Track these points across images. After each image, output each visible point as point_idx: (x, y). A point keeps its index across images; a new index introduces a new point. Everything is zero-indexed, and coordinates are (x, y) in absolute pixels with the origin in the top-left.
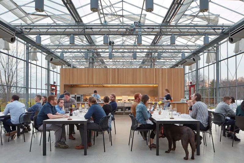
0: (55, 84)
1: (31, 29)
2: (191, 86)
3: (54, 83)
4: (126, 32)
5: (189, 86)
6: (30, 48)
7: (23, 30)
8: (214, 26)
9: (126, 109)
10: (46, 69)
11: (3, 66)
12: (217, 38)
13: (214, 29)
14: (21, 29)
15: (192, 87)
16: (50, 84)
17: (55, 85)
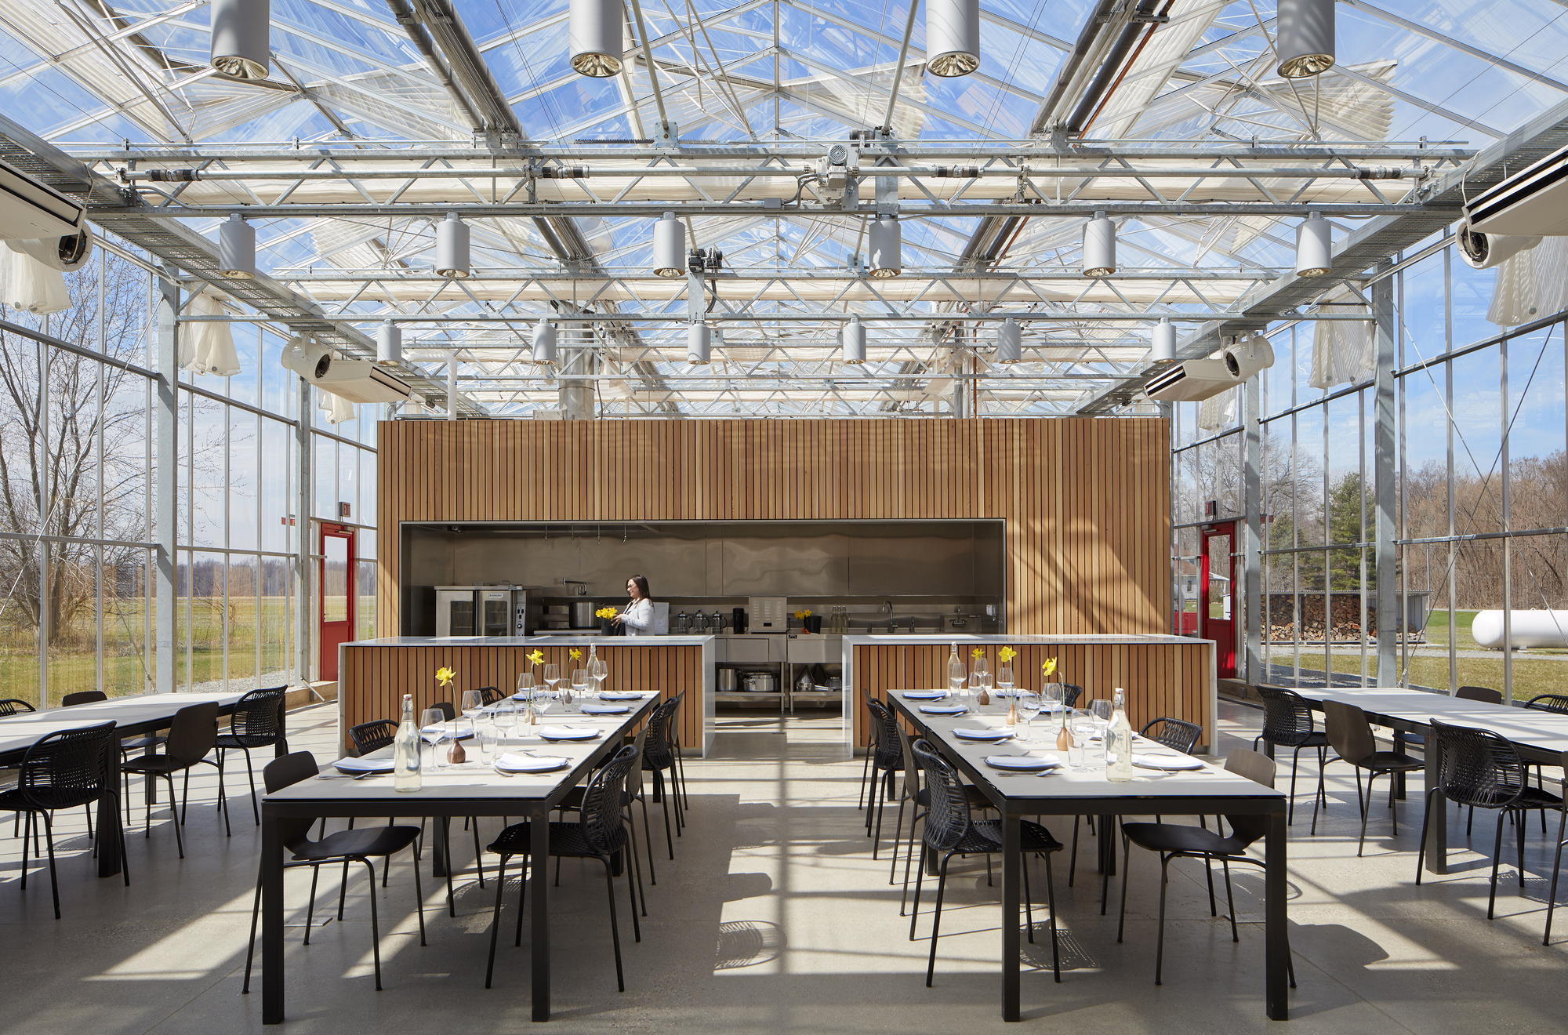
0: (346, 520)
1: (187, 176)
2: (1212, 525)
3: (344, 509)
4: (798, 197)
5: (1199, 525)
6: (184, 296)
7: (138, 183)
8: (1363, 157)
9: (798, 679)
10: (289, 423)
11: (15, 396)
12: (1383, 231)
13: (1365, 175)
14: (125, 180)
15: (1219, 533)
16: (314, 519)
17: (344, 527)
